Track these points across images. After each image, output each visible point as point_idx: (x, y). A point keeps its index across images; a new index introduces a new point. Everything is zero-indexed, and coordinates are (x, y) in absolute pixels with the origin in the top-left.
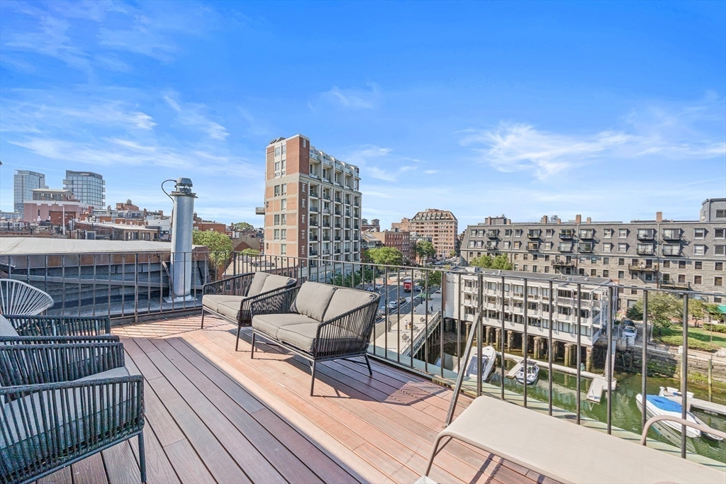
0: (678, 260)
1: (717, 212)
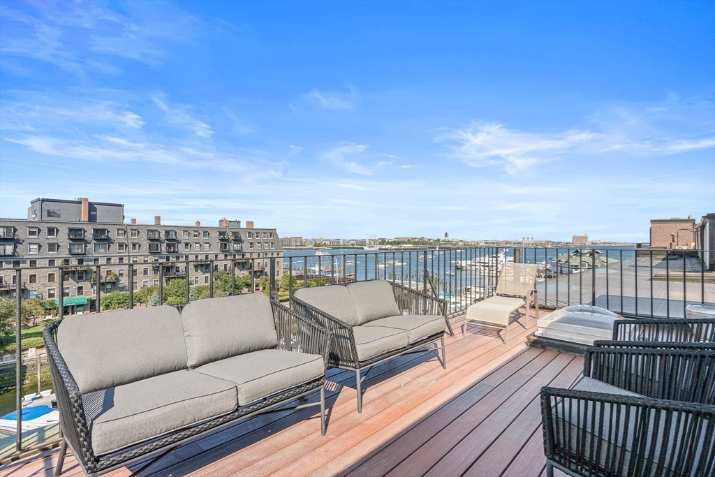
0: (12, 260)
1: (48, 211)
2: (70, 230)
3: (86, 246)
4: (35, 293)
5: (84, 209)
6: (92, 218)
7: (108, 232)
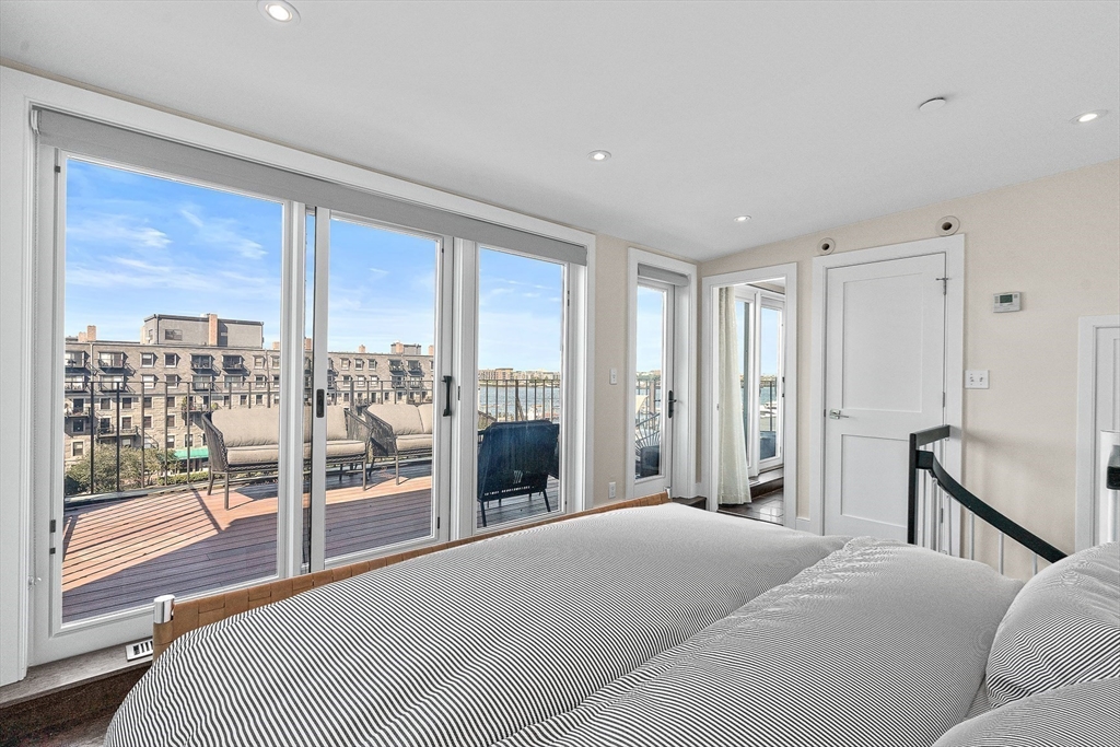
1: (167, 332)
2: (195, 357)
3: (214, 379)
4: (150, 441)
5: (212, 328)
6: (222, 342)
7: (243, 360)
